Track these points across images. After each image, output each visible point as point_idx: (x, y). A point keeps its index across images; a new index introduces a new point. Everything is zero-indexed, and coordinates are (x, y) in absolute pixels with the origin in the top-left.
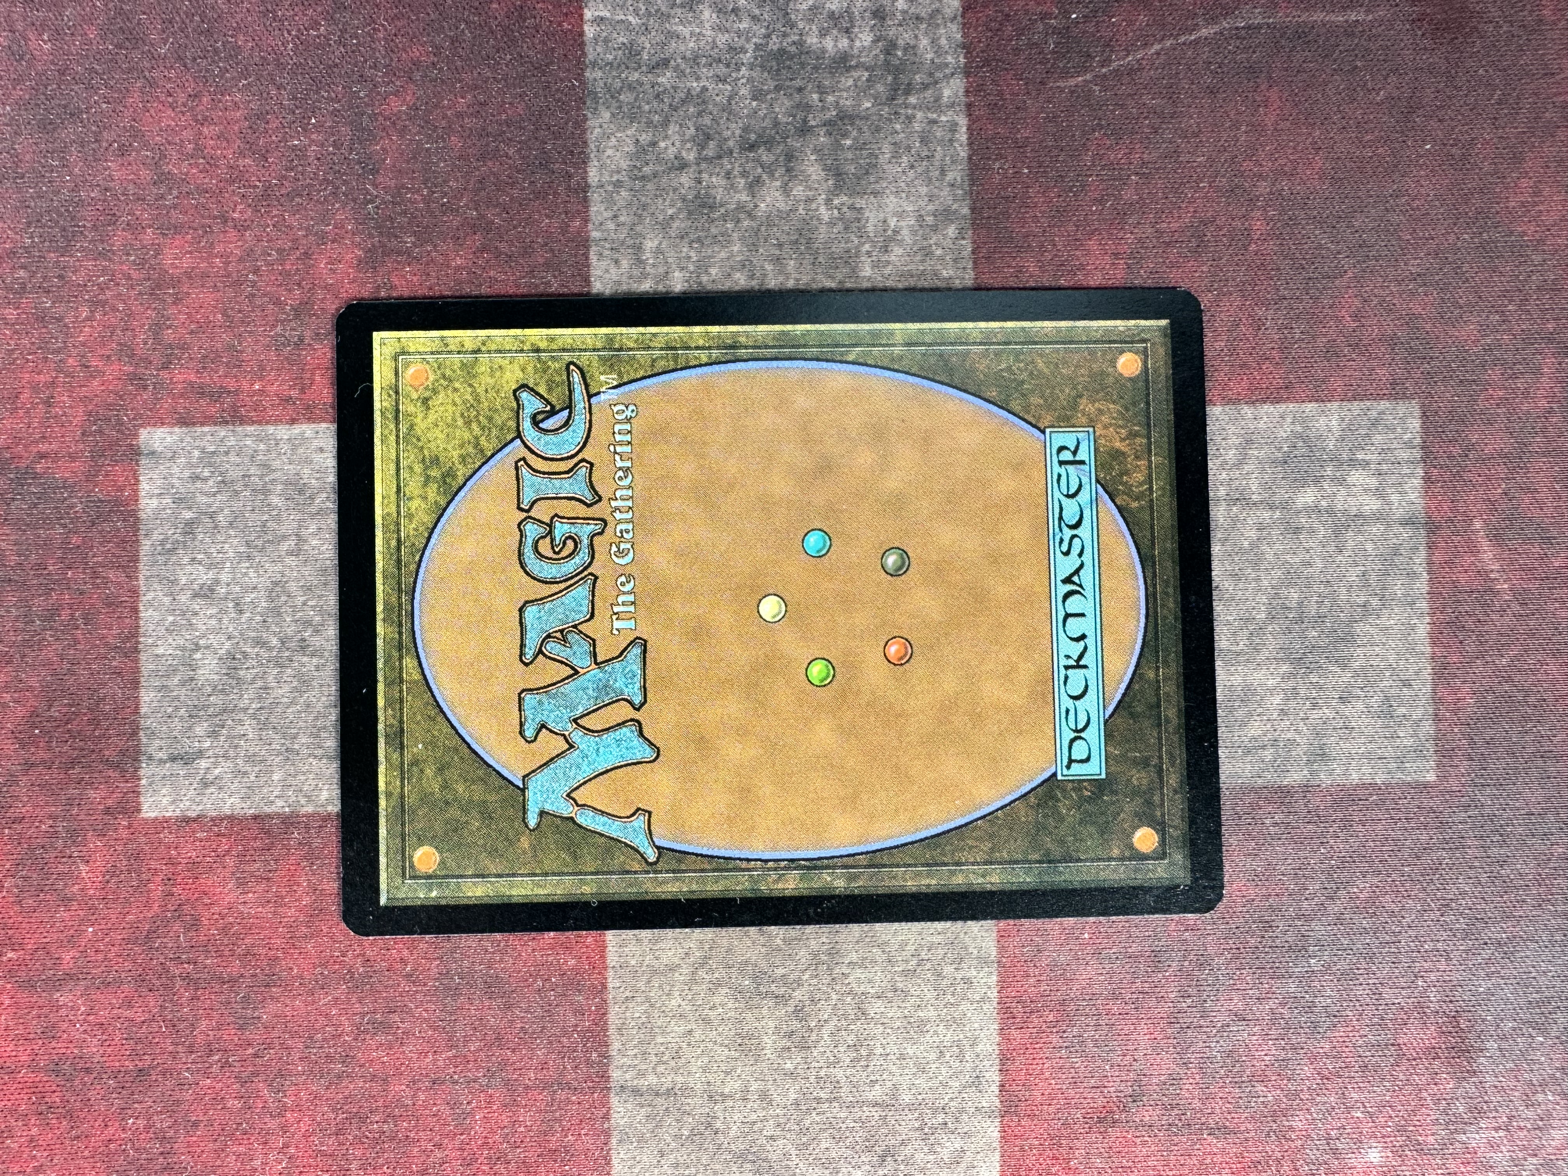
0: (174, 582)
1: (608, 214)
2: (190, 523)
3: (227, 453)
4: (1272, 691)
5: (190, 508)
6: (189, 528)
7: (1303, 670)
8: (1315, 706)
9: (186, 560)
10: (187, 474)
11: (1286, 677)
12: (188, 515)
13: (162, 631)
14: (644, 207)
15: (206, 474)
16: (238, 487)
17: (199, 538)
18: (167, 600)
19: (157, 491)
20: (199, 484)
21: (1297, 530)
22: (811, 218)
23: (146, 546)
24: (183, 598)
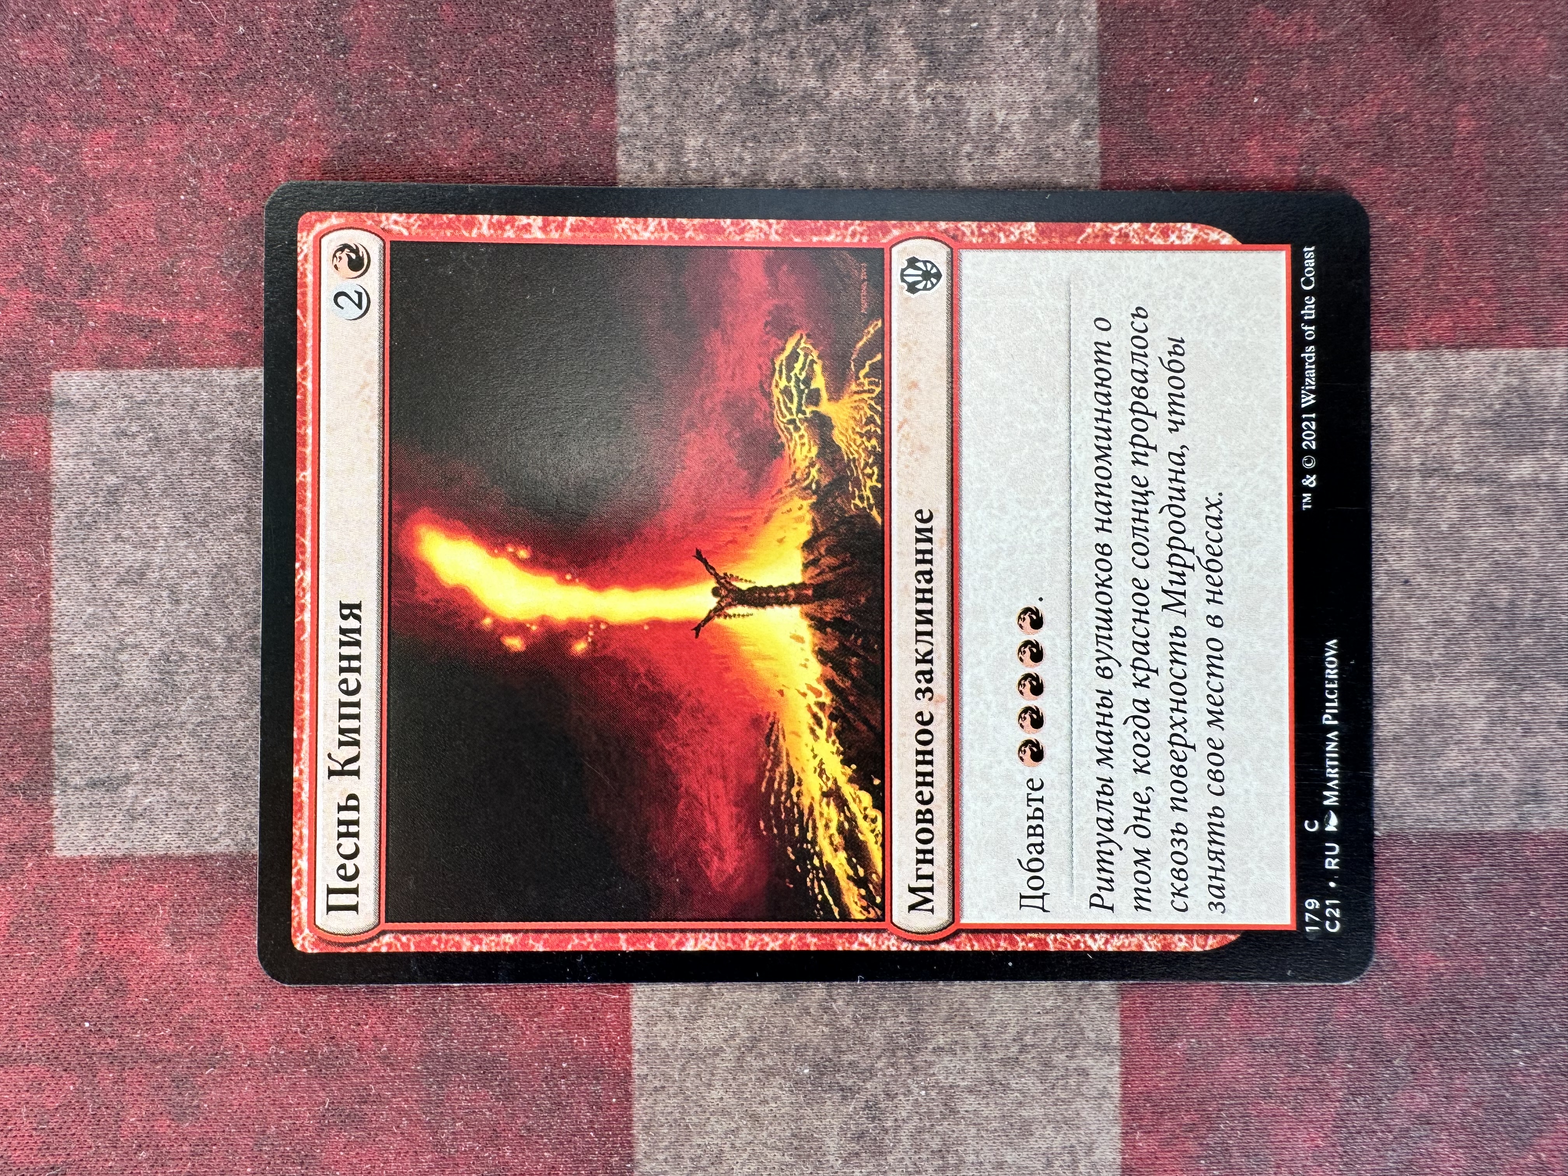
0: (96, 564)
1: (640, 104)
2: (113, 491)
3: (160, 402)
4: (1475, 712)
5: (114, 472)
6: (113, 496)
7: (1514, 687)
8: (1527, 732)
9: (109, 536)
10: (109, 429)
11: (1492, 696)
12: (112, 480)
13: (79, 625)
14: (686, 94)
15: (134, 429)
16: (175, 445)
17: (125, 509)
18: (85, 587)
19: (72, 451)
20: (125, 441)
21: (1508, 511)
22: (898, 111)
23: (59, 519)
24: (106, 584)
